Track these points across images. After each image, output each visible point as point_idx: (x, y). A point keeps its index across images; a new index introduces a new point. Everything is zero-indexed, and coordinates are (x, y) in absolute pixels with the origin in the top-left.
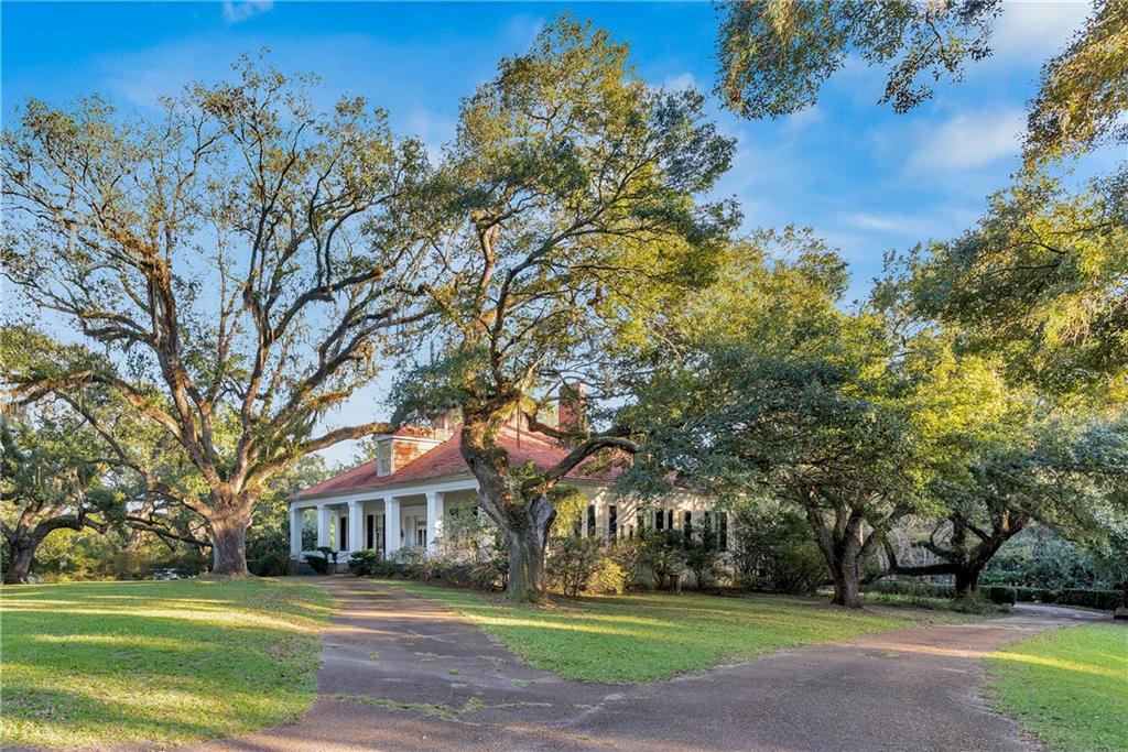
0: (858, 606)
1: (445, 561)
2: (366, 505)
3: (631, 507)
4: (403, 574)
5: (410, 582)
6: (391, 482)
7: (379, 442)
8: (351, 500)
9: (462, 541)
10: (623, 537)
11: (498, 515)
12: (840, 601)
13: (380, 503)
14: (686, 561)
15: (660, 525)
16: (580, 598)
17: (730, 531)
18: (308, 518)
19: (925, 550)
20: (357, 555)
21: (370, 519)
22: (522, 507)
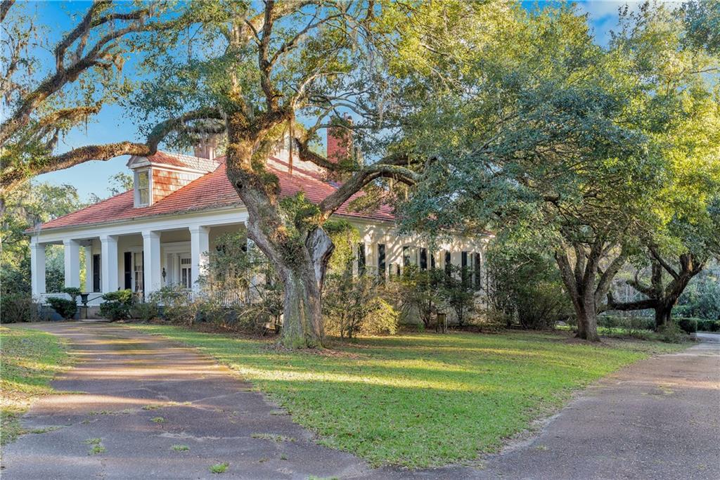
0: (596, 340)
1: (211, 302)
2: (121, 240)
3: (397, 246)
4: (164, 317)
5: (172, 327)
6: (149, 214)
7: (135, 169)
8: (104, 234)
9: (229, 279)
10: (391, 277)
11: (270, 249)
12: (582, 335)
13: (138, 238)
14: (450, 299)
15: (424, 265)
16: (356, 341)
17: (483, 270)
18: (55, 255)
19: (631, 288)
20: (111, 297)
21: (128, 257)
22: (297, 240)
